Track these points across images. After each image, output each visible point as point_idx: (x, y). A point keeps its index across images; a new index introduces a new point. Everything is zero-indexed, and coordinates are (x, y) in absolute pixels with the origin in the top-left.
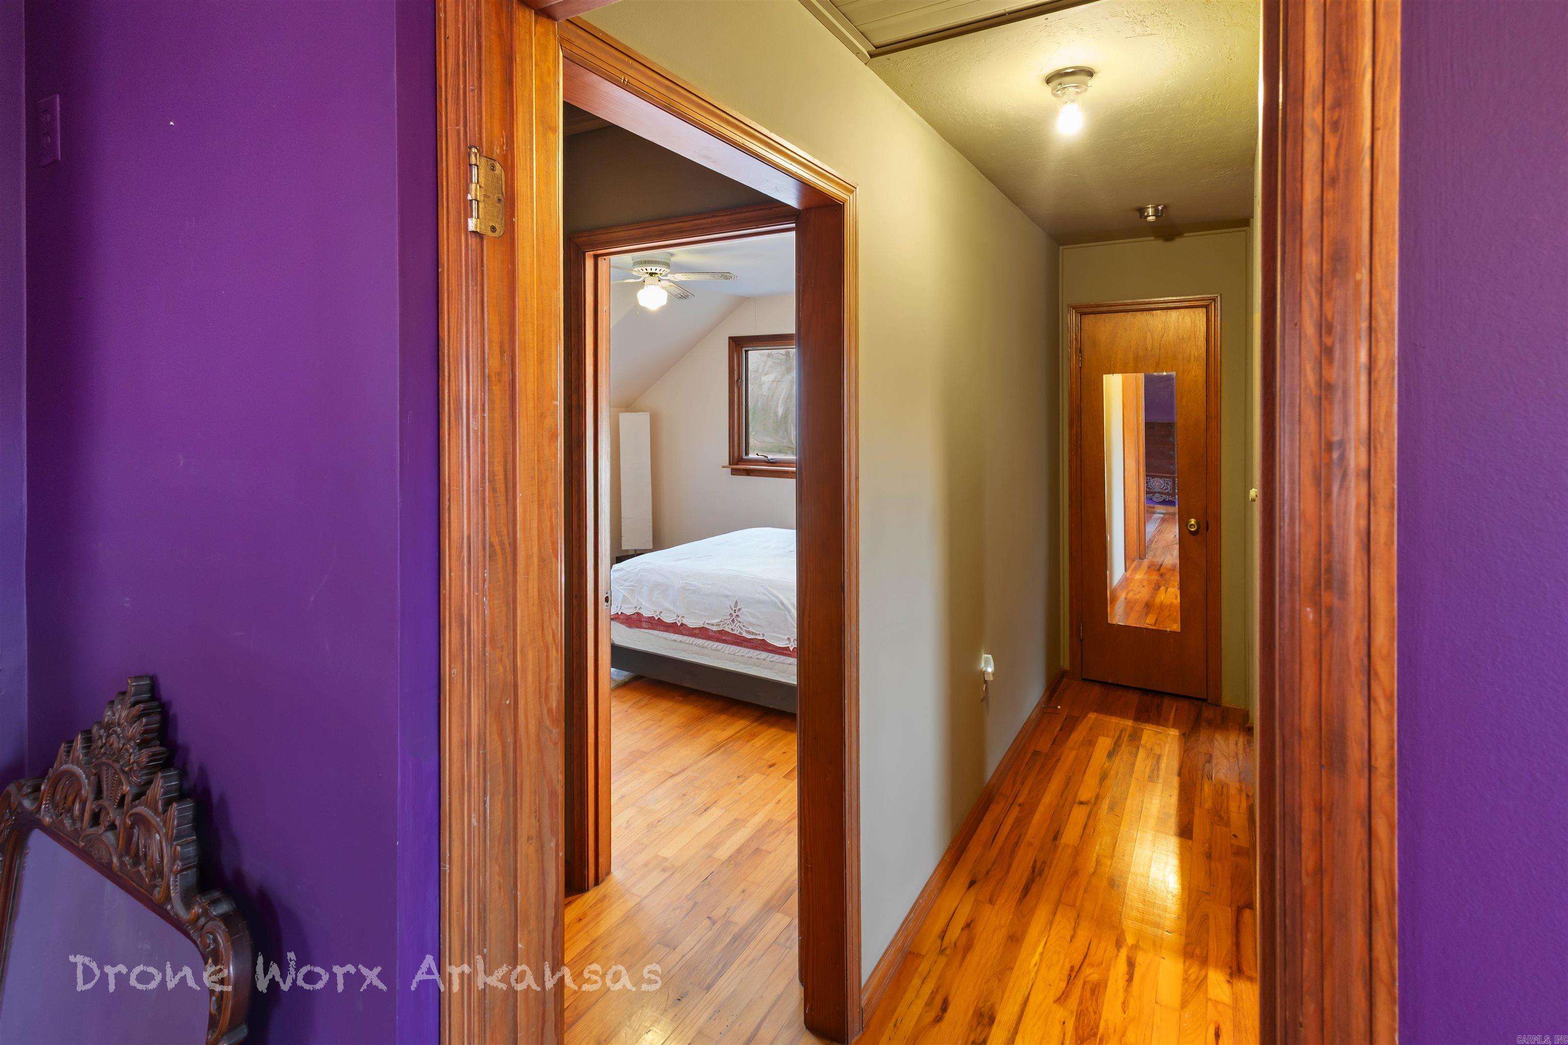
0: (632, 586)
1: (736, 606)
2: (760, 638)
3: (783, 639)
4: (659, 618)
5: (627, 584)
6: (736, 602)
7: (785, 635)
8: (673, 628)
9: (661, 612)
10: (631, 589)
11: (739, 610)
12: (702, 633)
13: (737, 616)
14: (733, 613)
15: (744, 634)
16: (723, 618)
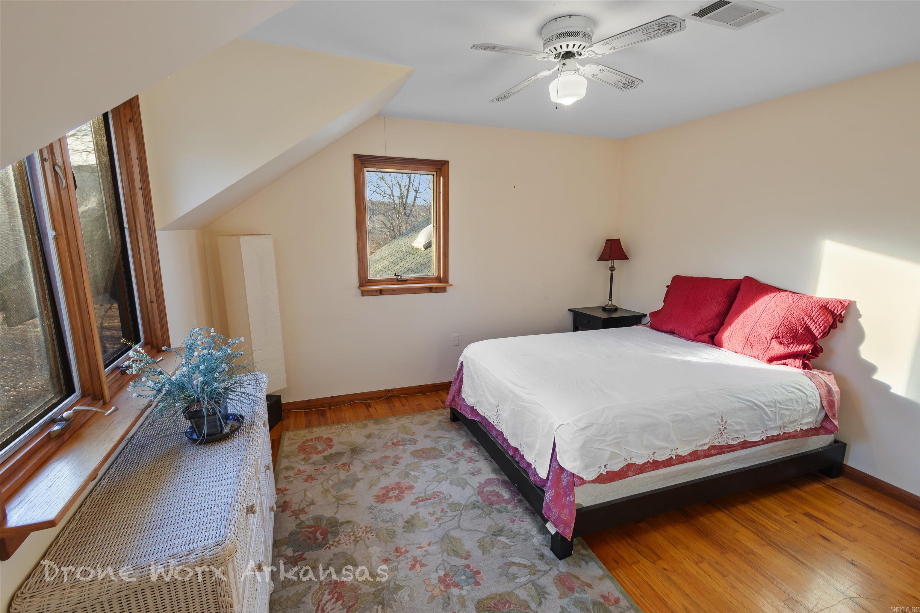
0: (617, 438)
1: (722, 421)
2: (742, 440)
3: (757, 434)
4: (654, 460)
5: (608, 438)
6: (722, 417)
7: (758, 430)
8: (668, 463)
9: (654, 453)
10: (617, 442)
11: (726, 422)
12: (695, 456)
13: (725, 428)
14: (721, 427)
15: (732, 442)
16: (712, 435)
